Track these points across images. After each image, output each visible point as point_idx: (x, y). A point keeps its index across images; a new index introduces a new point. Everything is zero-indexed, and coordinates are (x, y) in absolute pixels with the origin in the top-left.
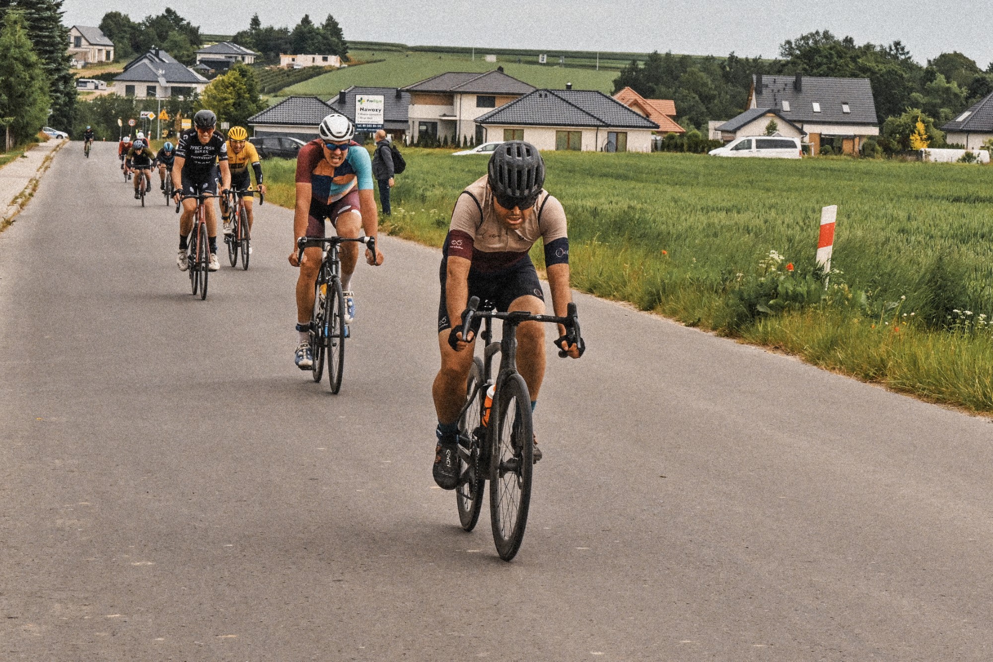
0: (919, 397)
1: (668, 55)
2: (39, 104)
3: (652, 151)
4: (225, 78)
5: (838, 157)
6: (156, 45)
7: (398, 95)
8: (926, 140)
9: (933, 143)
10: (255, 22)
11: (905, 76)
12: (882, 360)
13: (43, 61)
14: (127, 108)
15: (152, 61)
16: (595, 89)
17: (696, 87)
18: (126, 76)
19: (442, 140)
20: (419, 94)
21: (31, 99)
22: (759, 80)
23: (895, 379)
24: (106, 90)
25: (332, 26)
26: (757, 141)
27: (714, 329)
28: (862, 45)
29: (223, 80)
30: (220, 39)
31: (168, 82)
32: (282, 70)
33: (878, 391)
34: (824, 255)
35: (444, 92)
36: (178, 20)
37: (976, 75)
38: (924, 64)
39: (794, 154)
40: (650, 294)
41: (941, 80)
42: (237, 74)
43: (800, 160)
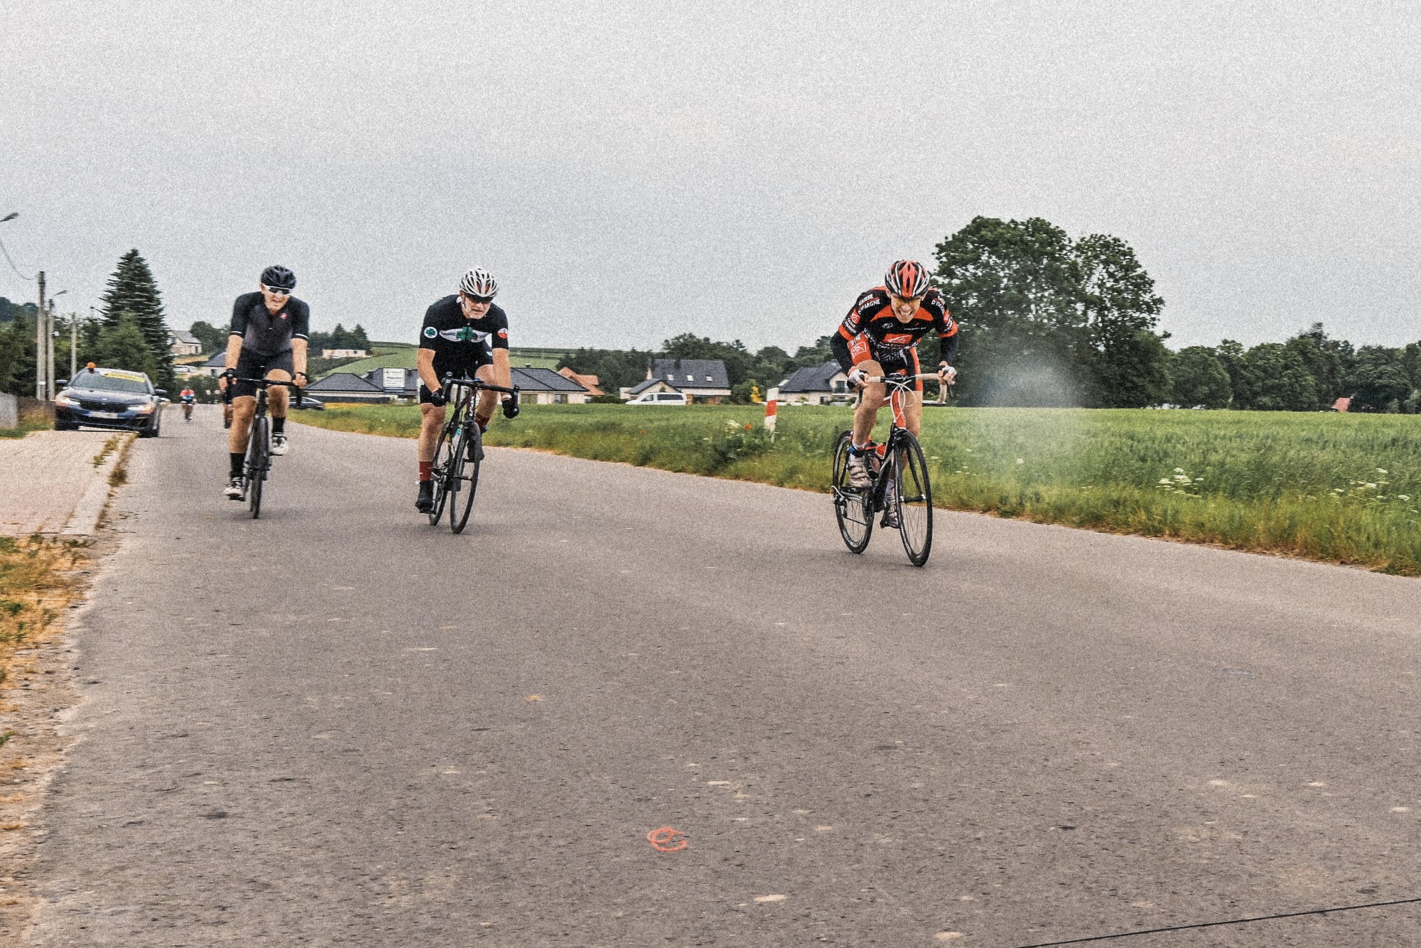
1: (591, 350)
3: (586, 404)
17: (610, 368)
18: (213, 362)
25: (359, 331)
28: (715, 343)
32: (324, 359)
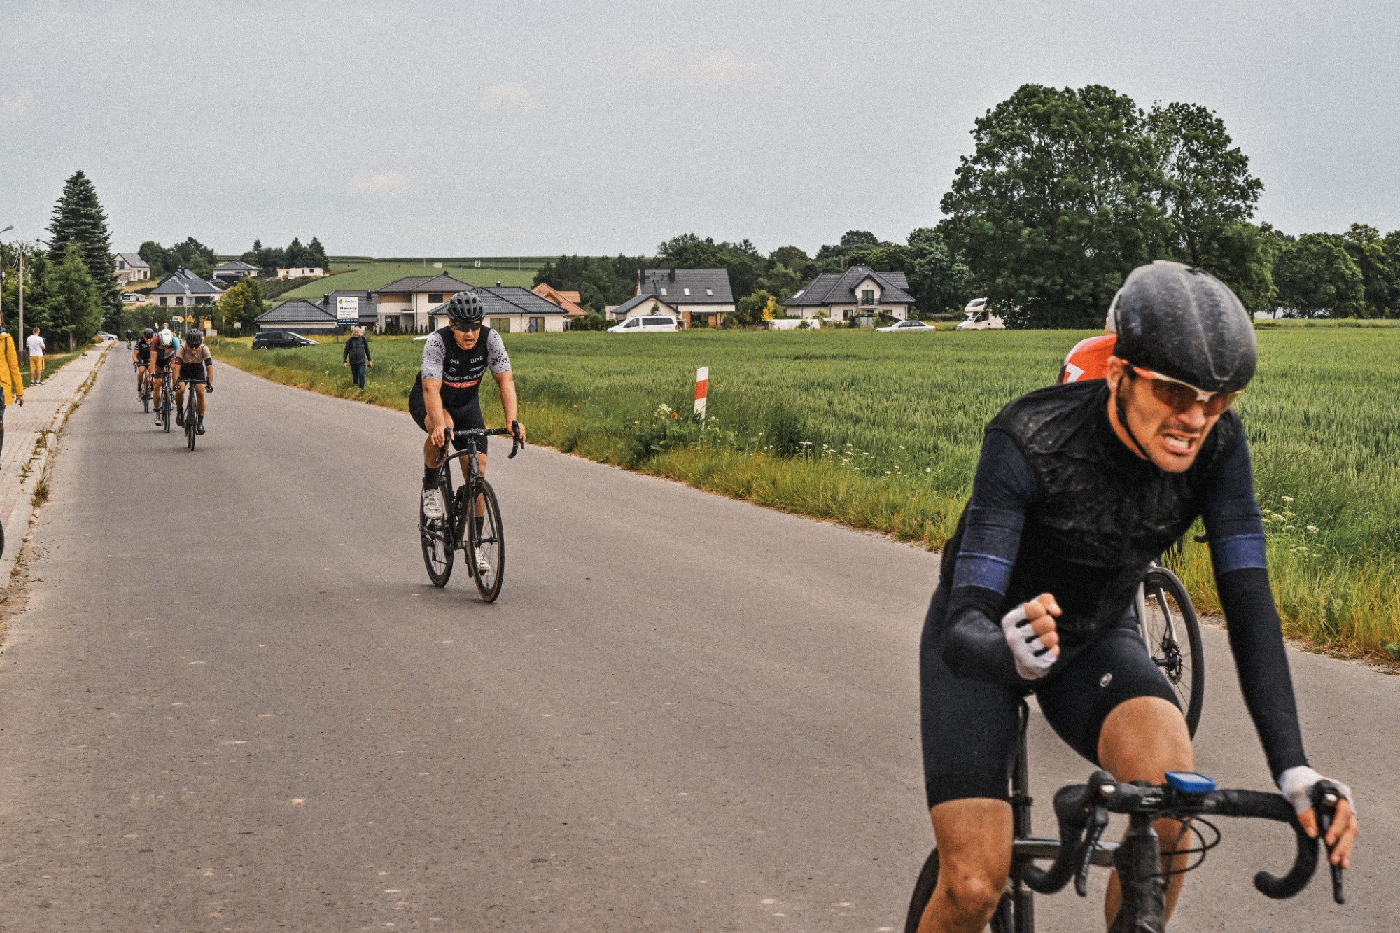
0: (778, 509)
1: (575, 257)
2: (95, 314)
3: (564, 331)
4: (236, 288)
5: (706, 329)
6: (182, 266)
7: (369, 296)
8: (773, 313)
9: (776, 315)
10: (258, 244)
11: (753, 265)
12: (748, 481)
13: (97, 281)
14: (161, 313)
15: (179, 278)
16: (519, 285)
17: (594, 281)
19: (404, 330)
20: (385, 295)
21: (88, 311)
22: (643, 273)
23: (758, 496)
24: (145, 301)
25: (316, 245)
26: (644, 320)
27: (619, 464)
29: (234, 290)
30: (231, 259)
31: (193, 293)
32: (279, 280)
33: (746, 507)
34: (700, 405)
35: (404, 292)
36: (198, 246)
37: (805, 263)
38: (767, 256)
39: (672, 328)
40: (569, 440)
41: (780, 267)
42: (245, 286)
43: (676, 333)
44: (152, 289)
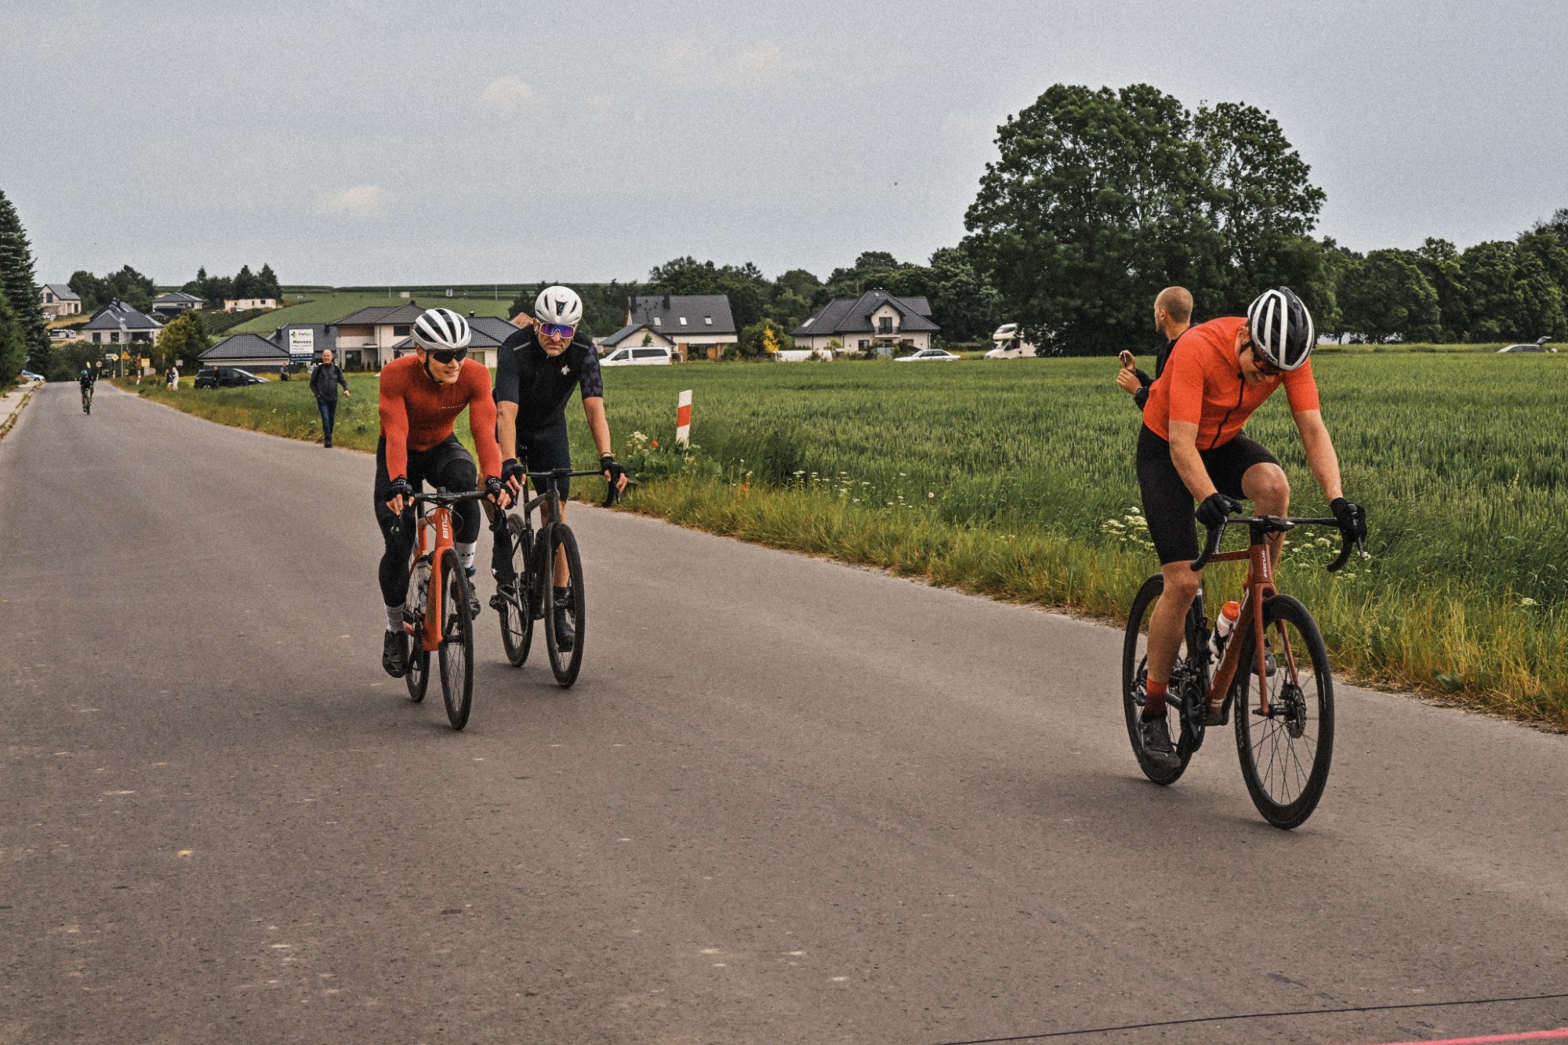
0: (765, 545)
2: (17, 351)
4: (178, 321)
5: (704, 361)
6: (117, 298)
7: (327, 329)
8: (777, 344)
9: (783, 346)
10: (202, 273)
11: (757, 291)
12: (733, 515)
13: (19, 314)
14: (94, 351)
15: (114, 311)
16: (493, 315)
18: (93, 325)
19: (366, 367)
20: (345, 327)
21: (10, 347)
22: (634, 301)
23: (744, 530)
24: (75, 338)
25: (268, 273)
26: (634, 351)
27: (592, 501)
28: (721, 268)
29: (176, 325)
30: (171, 290)
31: (128, 328)
32: (227, 313)
33: (732, 542)
34: (683, 433)
35: (367, 324)
36: (135, 275)
37: (816, 288)
38: (773, 280)
39: (665, 361)
41: (789, 294)
42: (188, 318)
43: (669, 366)
44: (84, 324)
